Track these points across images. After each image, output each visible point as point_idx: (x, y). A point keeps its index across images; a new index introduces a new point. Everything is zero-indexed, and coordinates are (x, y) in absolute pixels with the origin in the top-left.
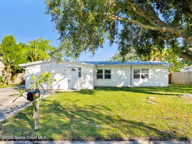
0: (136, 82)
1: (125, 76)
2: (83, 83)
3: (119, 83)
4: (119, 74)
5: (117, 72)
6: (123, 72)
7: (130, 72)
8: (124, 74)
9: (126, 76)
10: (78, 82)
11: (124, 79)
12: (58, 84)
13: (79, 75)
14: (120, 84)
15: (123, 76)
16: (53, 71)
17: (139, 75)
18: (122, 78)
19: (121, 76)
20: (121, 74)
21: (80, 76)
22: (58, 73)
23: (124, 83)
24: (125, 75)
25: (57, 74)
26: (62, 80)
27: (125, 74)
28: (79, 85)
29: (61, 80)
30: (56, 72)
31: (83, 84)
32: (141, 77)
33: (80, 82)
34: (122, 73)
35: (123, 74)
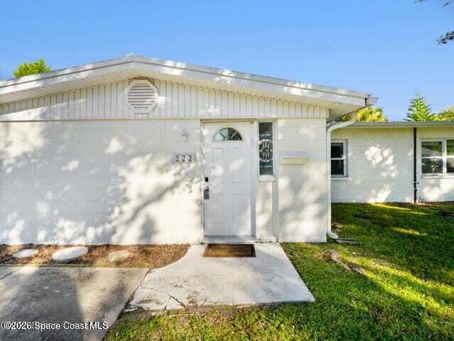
0: (433, 186)
1: (392, 168)
2: (285, 211)
3: (373, 192)
4: (373, 158)
5: (367, 153)
6: (386, 153)
7: (411, 153)
8: (390, 161)
9: (396, 166)
10: (258, 207)
11: (389, 176)
12: (140, 221)
13: (261, 163)
14: (376, 196)
15: (388, 165)
16: (115, 146)
17: (441, 162)
18: (384, 174)
19: (380, 167)
20: (379, 159)
21: (265, 168)
22: (142, 154)
23: (389, 192)
24: (393, 164)
25: (135, 162)
26: (168, 196)
27: (395, 160)
28: (261, 221)
29: (159, 195)
30: (129, 151)
31: (290, 216)
32: (445, 170)
33: (270, 205)
34: (382, 155)
35: (385, 159)
